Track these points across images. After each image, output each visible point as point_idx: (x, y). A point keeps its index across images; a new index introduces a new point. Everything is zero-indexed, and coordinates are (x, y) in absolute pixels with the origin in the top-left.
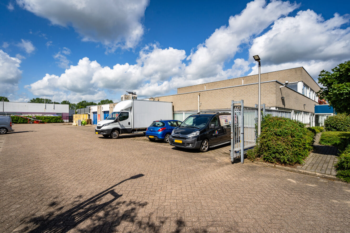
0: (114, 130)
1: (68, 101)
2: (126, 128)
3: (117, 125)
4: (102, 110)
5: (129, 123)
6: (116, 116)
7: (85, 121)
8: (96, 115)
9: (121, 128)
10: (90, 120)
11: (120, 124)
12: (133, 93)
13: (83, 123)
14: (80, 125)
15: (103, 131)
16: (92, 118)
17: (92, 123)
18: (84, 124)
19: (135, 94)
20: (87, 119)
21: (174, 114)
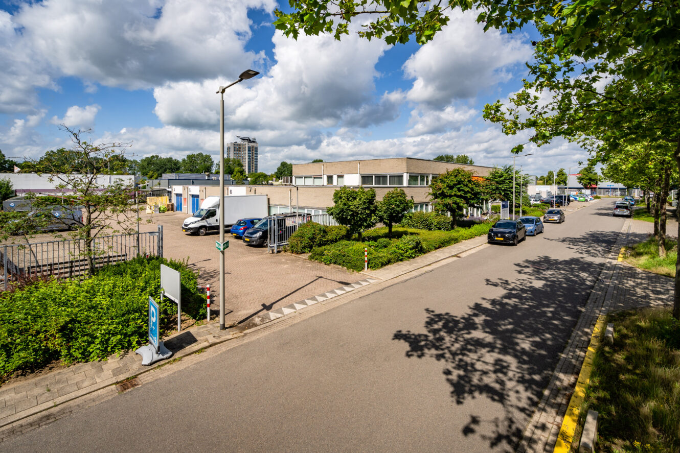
0: (201, 227)
1: (122, 156)
2: (213, 225)
3: (204, 223)
4: (189, 193)
5: (217, 220)
6: (204, 213)
7: (164, 207)
8: (181, 199)
9: (208, 225)
10: (172, 205)
11: (207, 222)
12: (250, 140)
13: (162, 209)
14: (158, 212)
15: (190, 229)
16: (174, 201)
17: (175, 209)
18: (164, 211)
19: (254, 142)
20: (168, 203)
21: (269, 208)
